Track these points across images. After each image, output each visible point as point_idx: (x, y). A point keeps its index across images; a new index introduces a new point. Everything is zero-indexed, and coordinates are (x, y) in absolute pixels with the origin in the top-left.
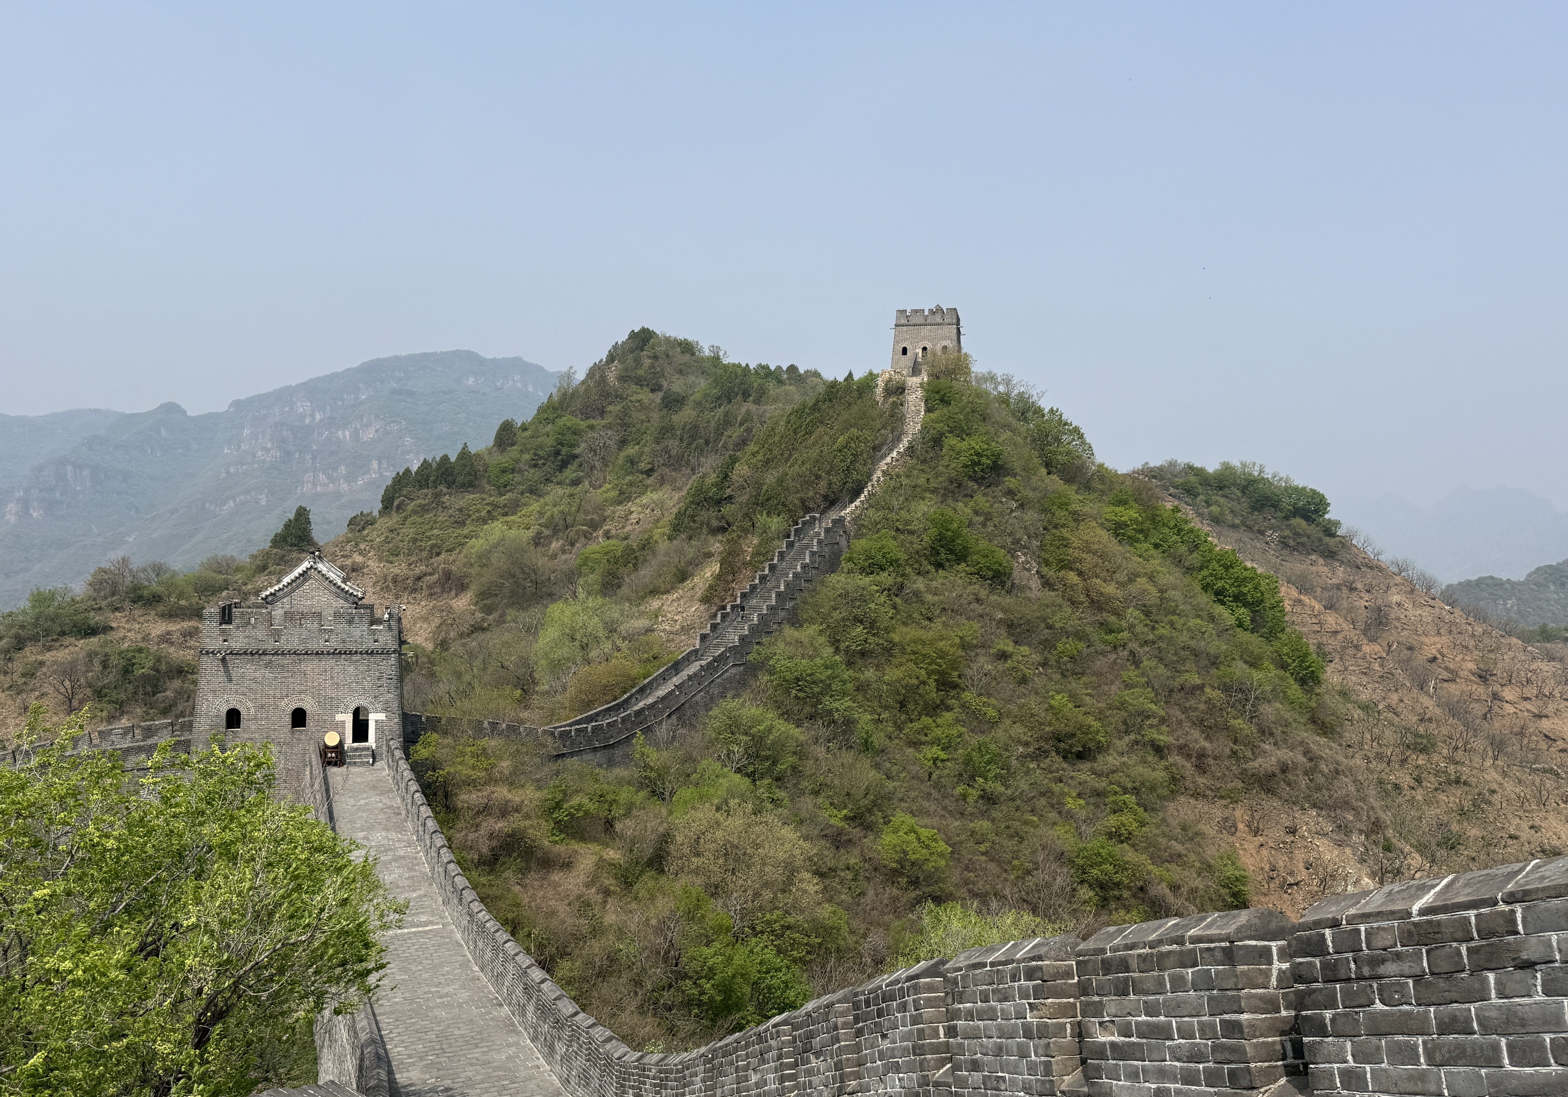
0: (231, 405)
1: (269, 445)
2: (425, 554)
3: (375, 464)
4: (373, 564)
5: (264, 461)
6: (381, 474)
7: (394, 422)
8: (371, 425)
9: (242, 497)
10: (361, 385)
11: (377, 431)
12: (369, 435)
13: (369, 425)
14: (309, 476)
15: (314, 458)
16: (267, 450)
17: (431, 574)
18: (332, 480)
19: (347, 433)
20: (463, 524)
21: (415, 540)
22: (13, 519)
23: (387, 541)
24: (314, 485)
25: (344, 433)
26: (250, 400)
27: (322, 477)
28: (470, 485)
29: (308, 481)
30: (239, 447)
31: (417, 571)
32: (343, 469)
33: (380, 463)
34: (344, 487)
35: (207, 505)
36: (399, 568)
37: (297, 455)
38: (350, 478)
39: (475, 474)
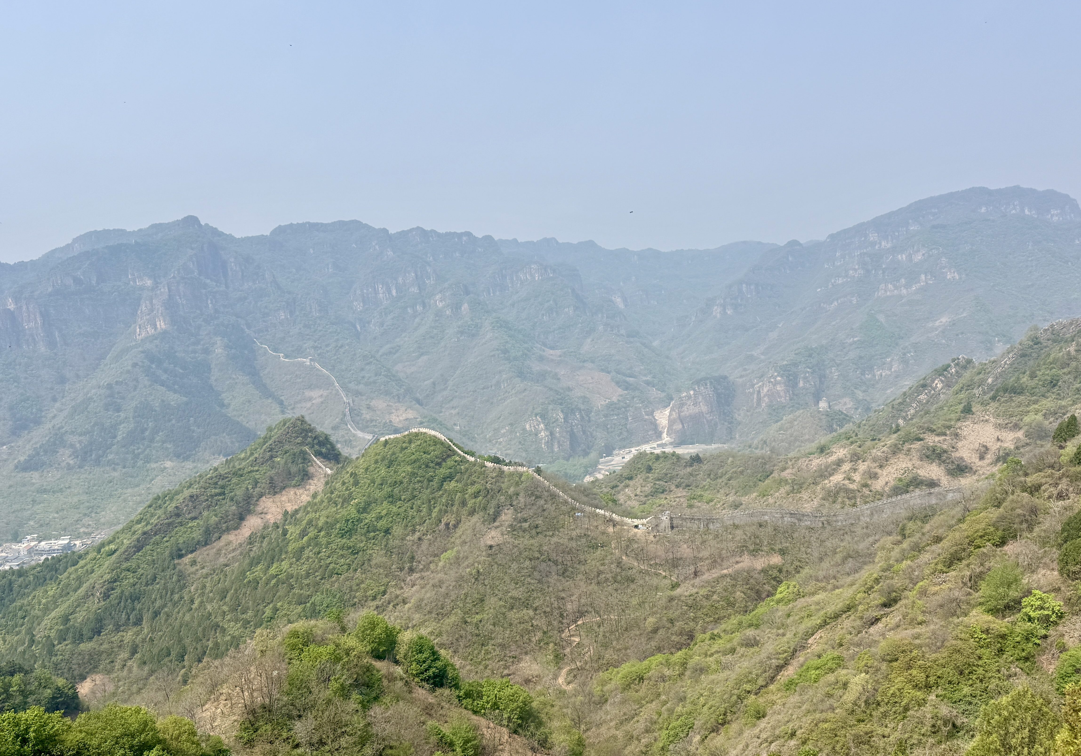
0: (828, 237)
1: (857, 267)
2: (1008, 417)
3: (923, 277)
4: (992, 419)
5: (854, 276)
6: (927, 283)
7: (934, 249)
8: (919, 251)
9: (842, 299)
10: (910, 221)
11: (923, 255)
12: (918, 257)
13: (918, 251)
14: (882, 286)
15: (884, 272)
16: (855, 270)
17: (1010, 423)
18: (896, 288)
19: (904, 256)
20: (1020, 406)
21: (1004, 412)
22: (718, 315)
23: (995, 411)
24: (886, 291)
25: (902, 256)
26: (839, 233)
27: (890, 286)
28: (1021, 393)
29: (882, 289)
30: (834, 264)
31: (1006, 422)
32: (903, 281)
33: (926, 276)
34: (904, 291)
35: (822, 304)
36: (1000, 421)
37: (873, 272)
38: (907, 286)
39: (1023, 389)
